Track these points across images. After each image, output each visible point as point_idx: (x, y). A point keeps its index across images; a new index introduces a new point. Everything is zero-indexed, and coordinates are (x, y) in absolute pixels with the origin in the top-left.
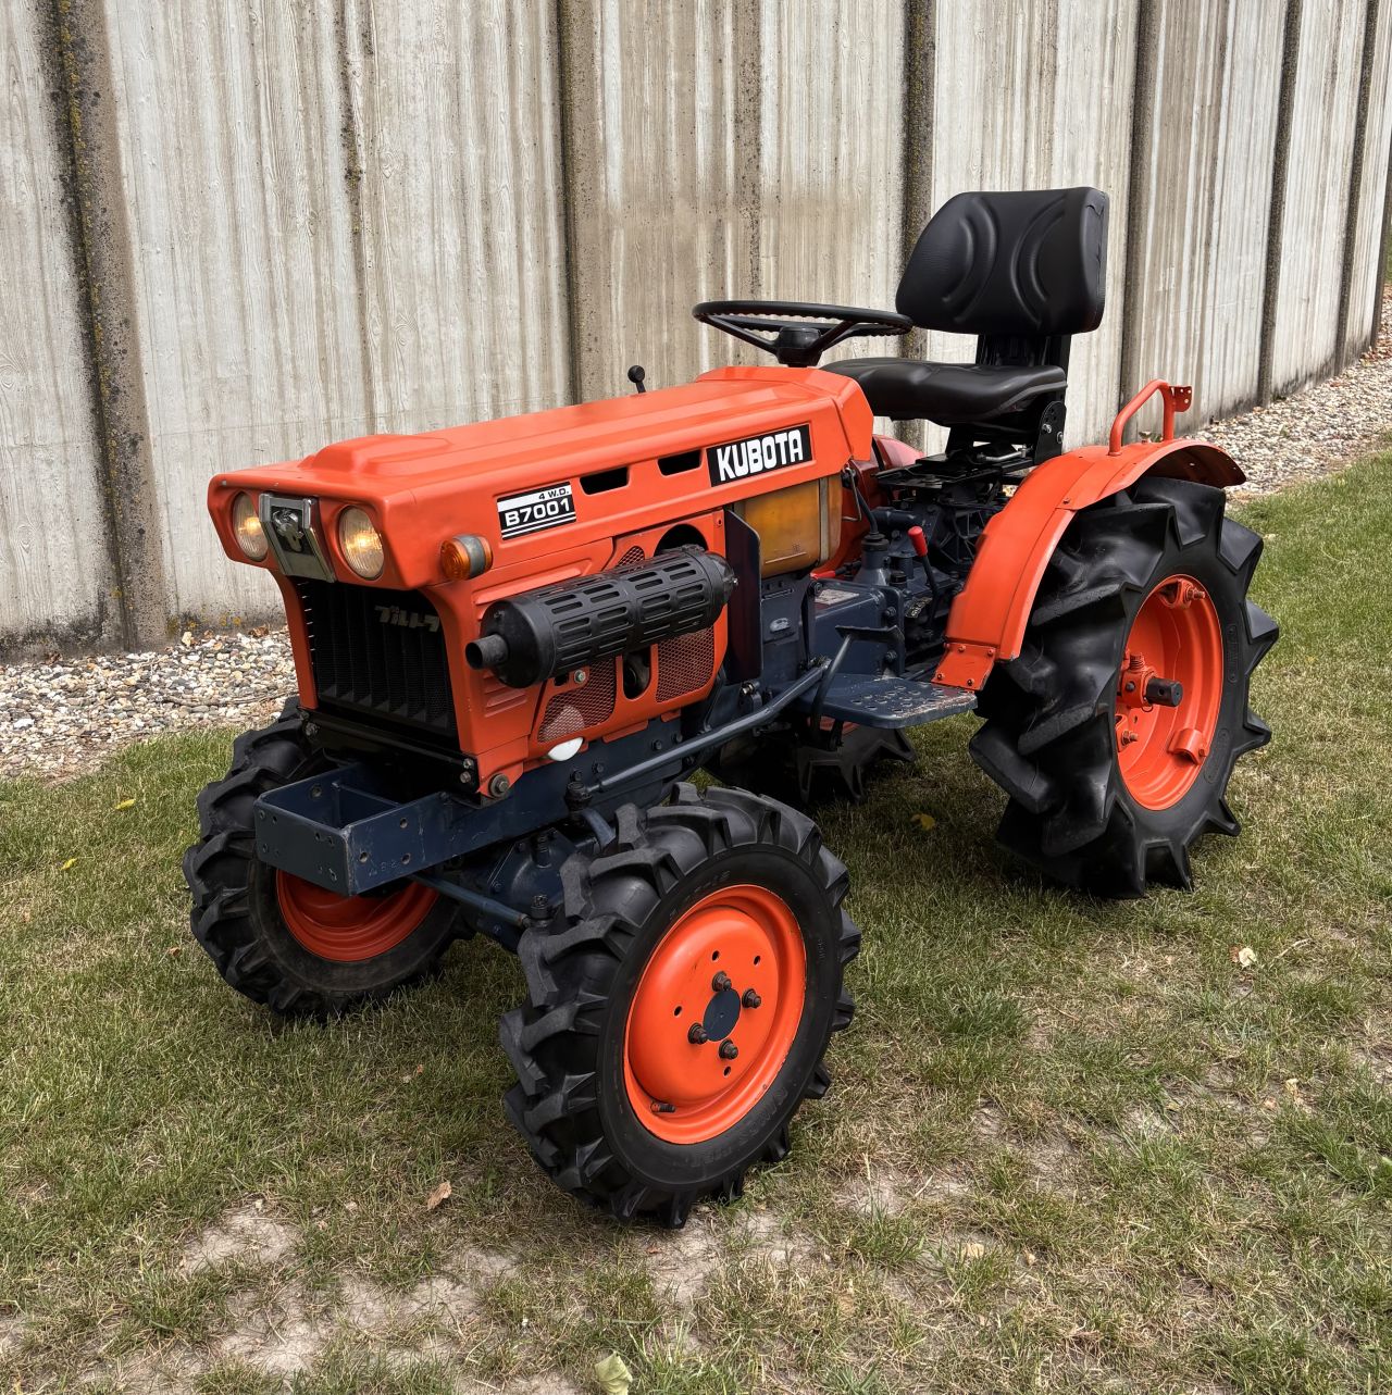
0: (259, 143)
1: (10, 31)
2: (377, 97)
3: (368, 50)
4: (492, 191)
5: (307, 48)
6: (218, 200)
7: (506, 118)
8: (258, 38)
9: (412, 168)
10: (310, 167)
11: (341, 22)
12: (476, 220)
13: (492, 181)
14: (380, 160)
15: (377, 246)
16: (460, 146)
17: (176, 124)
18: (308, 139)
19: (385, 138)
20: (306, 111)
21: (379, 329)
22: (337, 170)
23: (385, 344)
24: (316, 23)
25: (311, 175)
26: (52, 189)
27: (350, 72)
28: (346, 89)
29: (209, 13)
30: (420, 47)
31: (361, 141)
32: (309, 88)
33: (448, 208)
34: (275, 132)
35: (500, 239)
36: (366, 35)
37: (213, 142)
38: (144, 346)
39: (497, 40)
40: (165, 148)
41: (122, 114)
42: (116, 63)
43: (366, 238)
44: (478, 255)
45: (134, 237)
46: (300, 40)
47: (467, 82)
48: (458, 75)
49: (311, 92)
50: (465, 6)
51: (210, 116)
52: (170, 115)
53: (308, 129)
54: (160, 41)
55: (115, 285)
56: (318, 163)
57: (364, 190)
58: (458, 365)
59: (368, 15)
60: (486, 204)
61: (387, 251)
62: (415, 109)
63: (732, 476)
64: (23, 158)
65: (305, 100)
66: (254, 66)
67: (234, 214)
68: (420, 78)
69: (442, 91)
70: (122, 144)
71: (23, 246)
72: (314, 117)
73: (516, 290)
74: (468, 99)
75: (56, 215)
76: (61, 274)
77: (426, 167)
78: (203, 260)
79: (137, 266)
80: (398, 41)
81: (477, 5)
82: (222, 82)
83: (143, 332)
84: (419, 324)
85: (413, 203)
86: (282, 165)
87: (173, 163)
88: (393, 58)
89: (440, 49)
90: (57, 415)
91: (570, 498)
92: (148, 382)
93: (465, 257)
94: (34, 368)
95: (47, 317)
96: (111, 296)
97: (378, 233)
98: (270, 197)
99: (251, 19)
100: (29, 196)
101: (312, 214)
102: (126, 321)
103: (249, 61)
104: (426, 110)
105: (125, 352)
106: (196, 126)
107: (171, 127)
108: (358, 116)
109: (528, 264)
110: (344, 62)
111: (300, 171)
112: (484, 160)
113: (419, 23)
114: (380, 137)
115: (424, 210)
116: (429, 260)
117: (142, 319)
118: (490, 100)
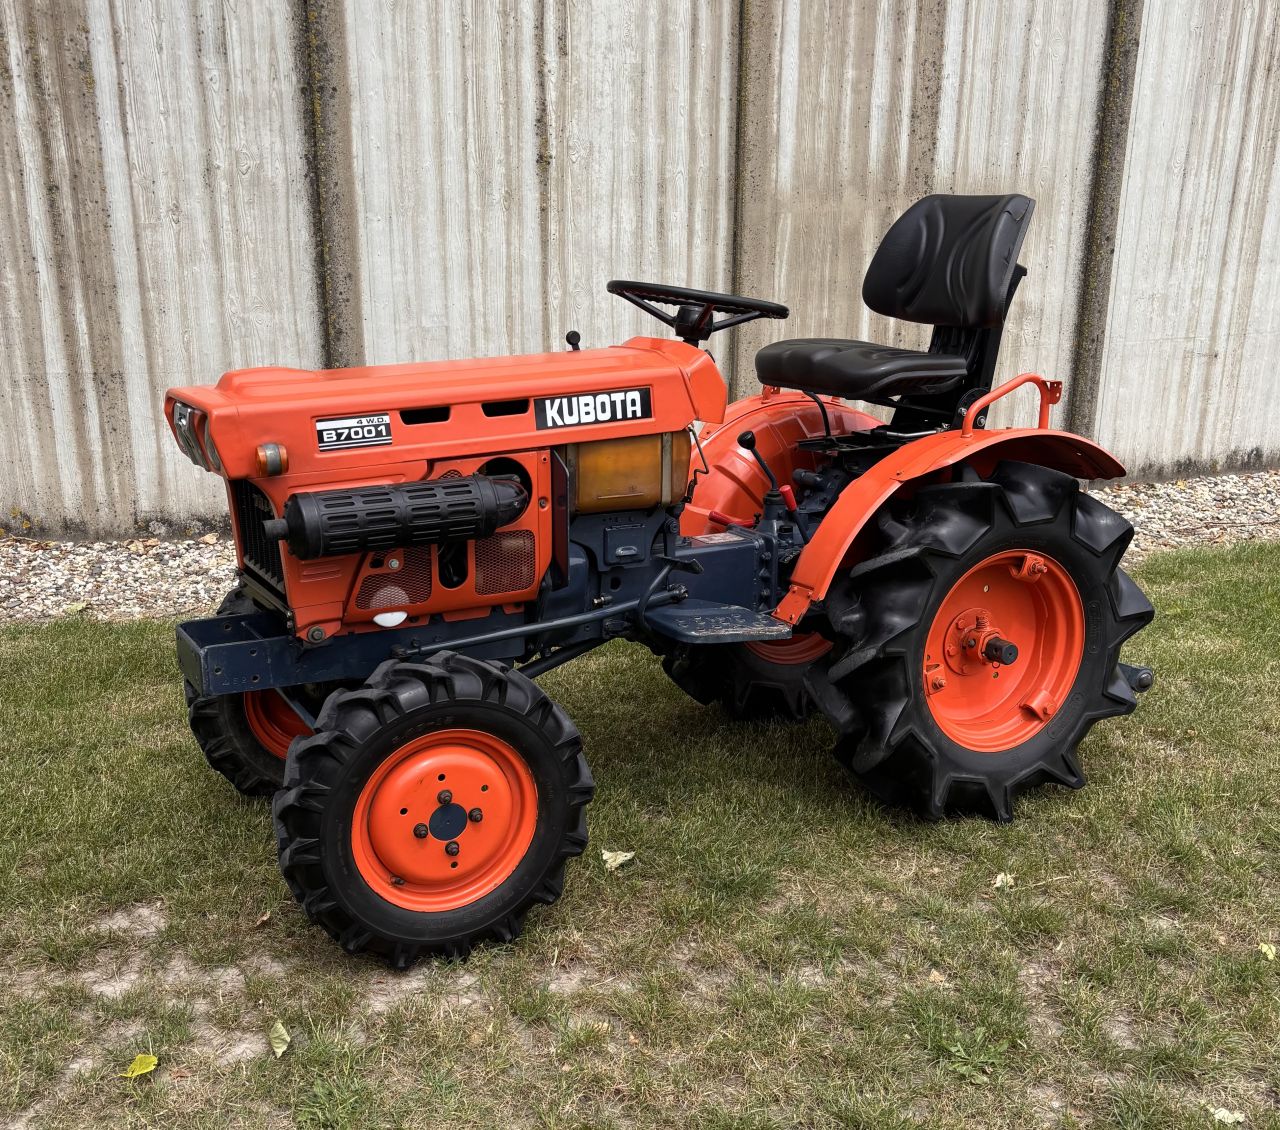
0: (465, 132)
1: (272, 38)
2: (569, 92)
3: (563, 52)
4: (668, 175)
5: (509, 50)
6: (429, 178)
7: (685, 112)
8: (468, 41)
9: (596, 155)
10: (508, 152)
11: (540, 26)
12: (652, 201)
13: (669, 167)
14: (569, 147)
15: (561, 221)
16: (640, 134)
17: (398, 115)
18: (507, 128)
19: (574, 128)
20: (506, 104)
21: (558, 293)
22: (530, 154)
23: (563, 305)
24: (518, 28)
25: (508, 159)
26: (298, 166)
27: (546, 70)
28: (542, 85)
29: (429, 20)
30: (610, 49)
31: (552, 131)
32: (509, 85)
33: (626, 190)
34: (479, 122)
35: (673, 219)
36: (562, 38)
37: (427, 130)
38: (365, 297)
39: (681, 41)
40: (388, 133)
41: (355, 105)
42: (353, 63)
43: (552, 214)
44: (651, 232)
45: (360, 207)
46: (504, 43)
47: (651, 80)
48: (643, 73)
49: (512, 88)
50: (653, 11)
51: (426, 107)
52: (393, 106)
53: (507, 119)
54: (388, 44)
55: (342, 246)
56: (514, 149)
57: (553, 172)
58: (627, 327)
59: (564, 21)
60: (662, 188)
61: (570, 226)
62: (602, 103)
63: (559, 422)
64: (278, 140)
65: (506, 94)
66: (464, 65)
67: (441, 191)
68: (608, 76)
69: (628, 87)
70: (354, 131)
71: (275, 211)
72: (512, 109)
73: (685, 264)
74: (651, 93)
75: (301, 186)
76: (303, 236)
77: (609, 154)
78: (415, 228)
79: (362, 231)
80: (590, 43)
81: (665, 10)
82: (437, 79)
83: (364, 286)
84: (594, 291)
85: (595, 185)
86: (484, 151)
87: (394, 146)
88: (584, 58)
89: (628, 50)
90: (295, 348)
91: (387, 426)
92: (367, 326)
93: (639, 233)
94: (280, 309)
95: (291, 269)
96: (339, 254)
97: (562, 210)
98: (473, 177)
99: (463, 25)
100: (282, 171)
101: (507, 192)
102: (350, 276)
103: (460, 60)
104: (612, 105)
105: (348, 300)
106: (414, 115)
107: (394, 117)
108: (551, 108)
109: (697, 241)
110: (541, 61)
111: (498, 154)
112: (663, 149)
113: (610, 27)
114: (569, 127)
115: (605, 191)
116: (607, 236)
117: (364, 274)
118: (671, 96)
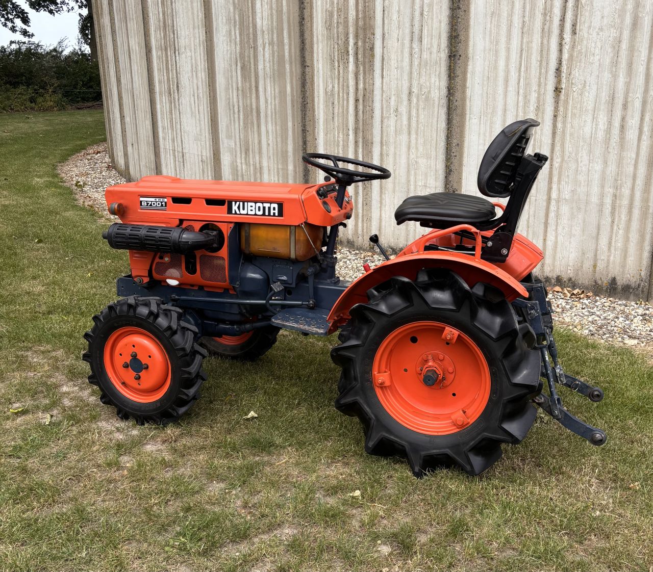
0: (519, 75)
1: (440, 33)
2: (575, 54)
3: (574, 32)
4: (629, 99)
5: (545, 33)
6: (500, 99)
7: (645, 64)
8: (525, 29)
9: (587, 87)
10: (539, 85)
11: (563, 20)
12: (618, 114)
13: (630, 95)
14: (572, 83)
15: (564, 122)
16: (615, 76)
17: (489, 67)
18: (540, 73)
19: (576, 73)
20: (541, 61)
21: (559, 160)
22: (551, 87)
23: (561, 167)
24: (551, 21)
25: (539, 89)
26: (444, 91)
27: (564, 43)
28: (561, 51)
29: (507, 20)
30: (601, 29)
31: (564, 75)
32: (544, 51)
33: (603, 107)
34: (527, 70)
35: (630, 124)
36: (574, 25)
37: (501, 74)
38: (465, 155)
39: (646, 23)
40: (483, 77)
41: (470, 63)
42: (471, 43)
43: (560, 119)
44: (616, 131)
45: (468, 112)
46: (543, 30)
47: (624, 45)
48: (620, 42)
49: (545, 53)
50: (630, 7)
51: (502, 63)
52: (487, 63)
53: (541, 69)
54: (488, 33)
55: (456, 130)
56: (543, 84)
57: (562, 97)
58: (596, 182)
59: (577, 16)
60: (625, 106)
61: (569, 126)
62: (593, 60)
64: (437, 80)
65: (541, 56)
66: (522, 42)
67: (505, 105)
68: (599, 44)
69: (610, 50)
70: (469, 75)
71: (433, 113)
72: (544, 64)
73: (635, 149)
74: (624, 53)
75: (444, 101)
76: (443, 125)
77: (594, 87)
78: (491, 123)
79: (467, 123)
80: (590, 27)
81: (637, 5)
82: (508, 50)
83: (466, 150)
84: (579, 160)
85: (585, 104)
86: (528, 85)
87: (485, 83)
88: (586, 35)
89: (612, 30)
90: (434, 177)
92: (464, 169)
93: (608, 131)
94: (431, 158)
95: (437, 140)
96: (454, 134)
97: (565, 117)
98: (521, 98)
99: (524, 22)
100: (437, 94)
101: (537, 106)
102: (458, 144)
103: (520, 39)
104: (599, 60)
105: (456, 156)
106: (496, 68)
107: (487, 68)
108: (564, 63)
109: (644, 137)
110: (561, 38)
111: (535, 87)
112: (628, 85)
113: (603, 17)
114: (573, 72)
115: (590, 107)
116: (589, 132)
117: (466, 144)
118: (636, 54)
